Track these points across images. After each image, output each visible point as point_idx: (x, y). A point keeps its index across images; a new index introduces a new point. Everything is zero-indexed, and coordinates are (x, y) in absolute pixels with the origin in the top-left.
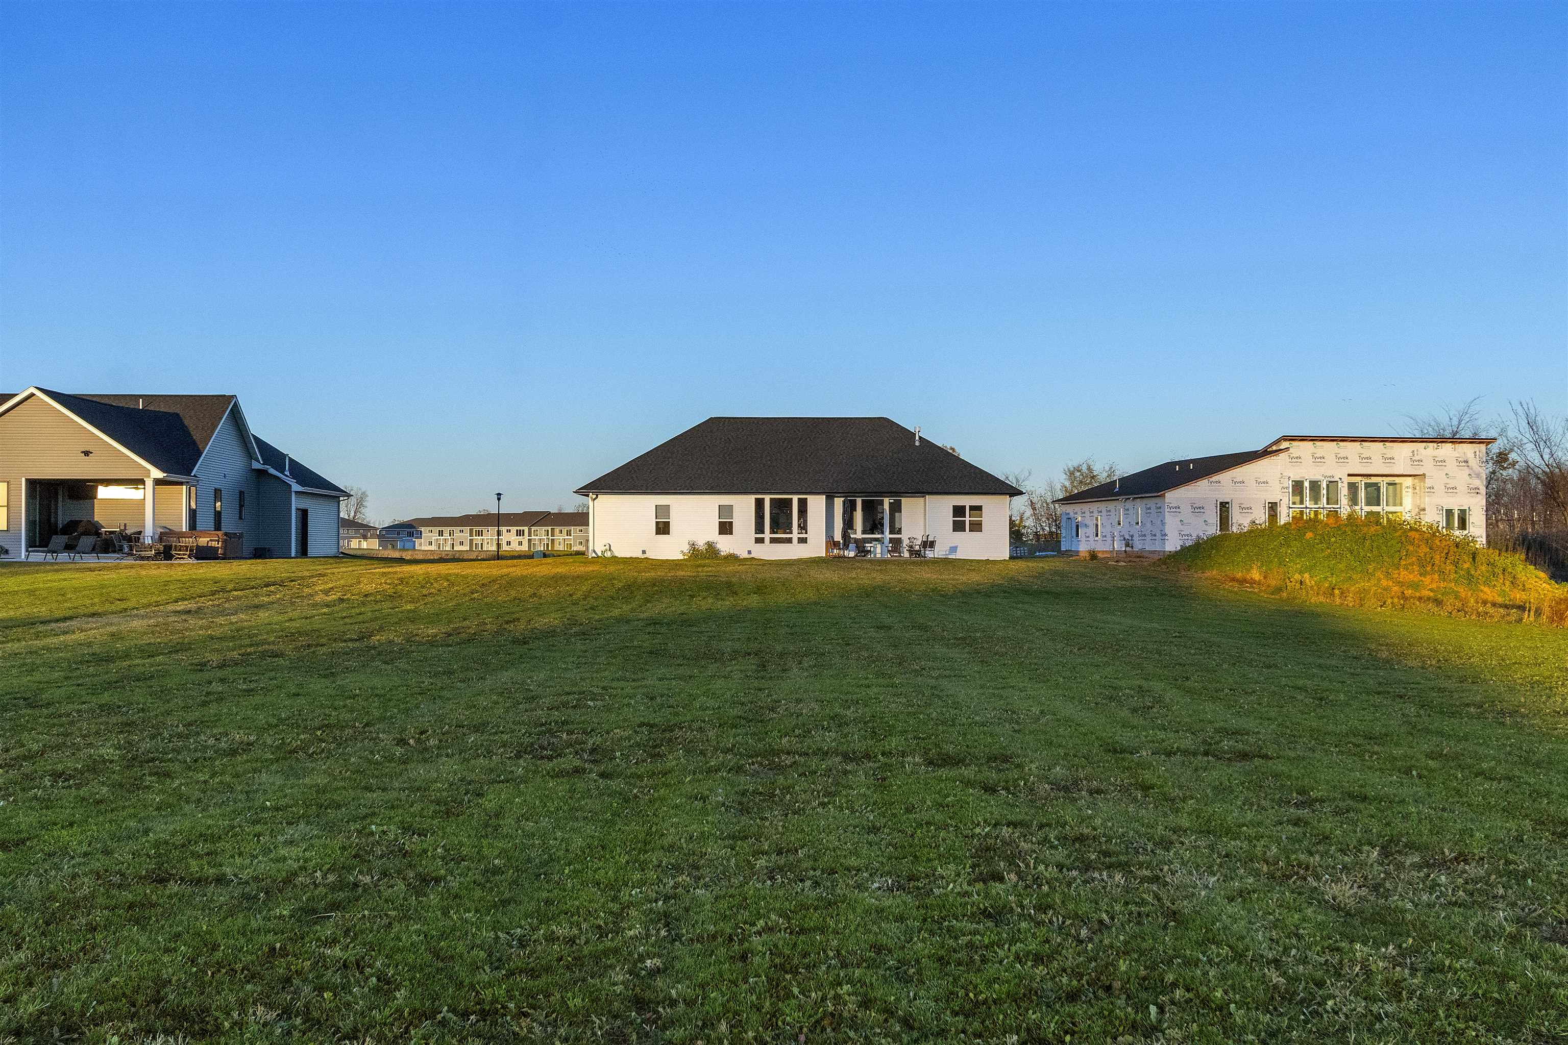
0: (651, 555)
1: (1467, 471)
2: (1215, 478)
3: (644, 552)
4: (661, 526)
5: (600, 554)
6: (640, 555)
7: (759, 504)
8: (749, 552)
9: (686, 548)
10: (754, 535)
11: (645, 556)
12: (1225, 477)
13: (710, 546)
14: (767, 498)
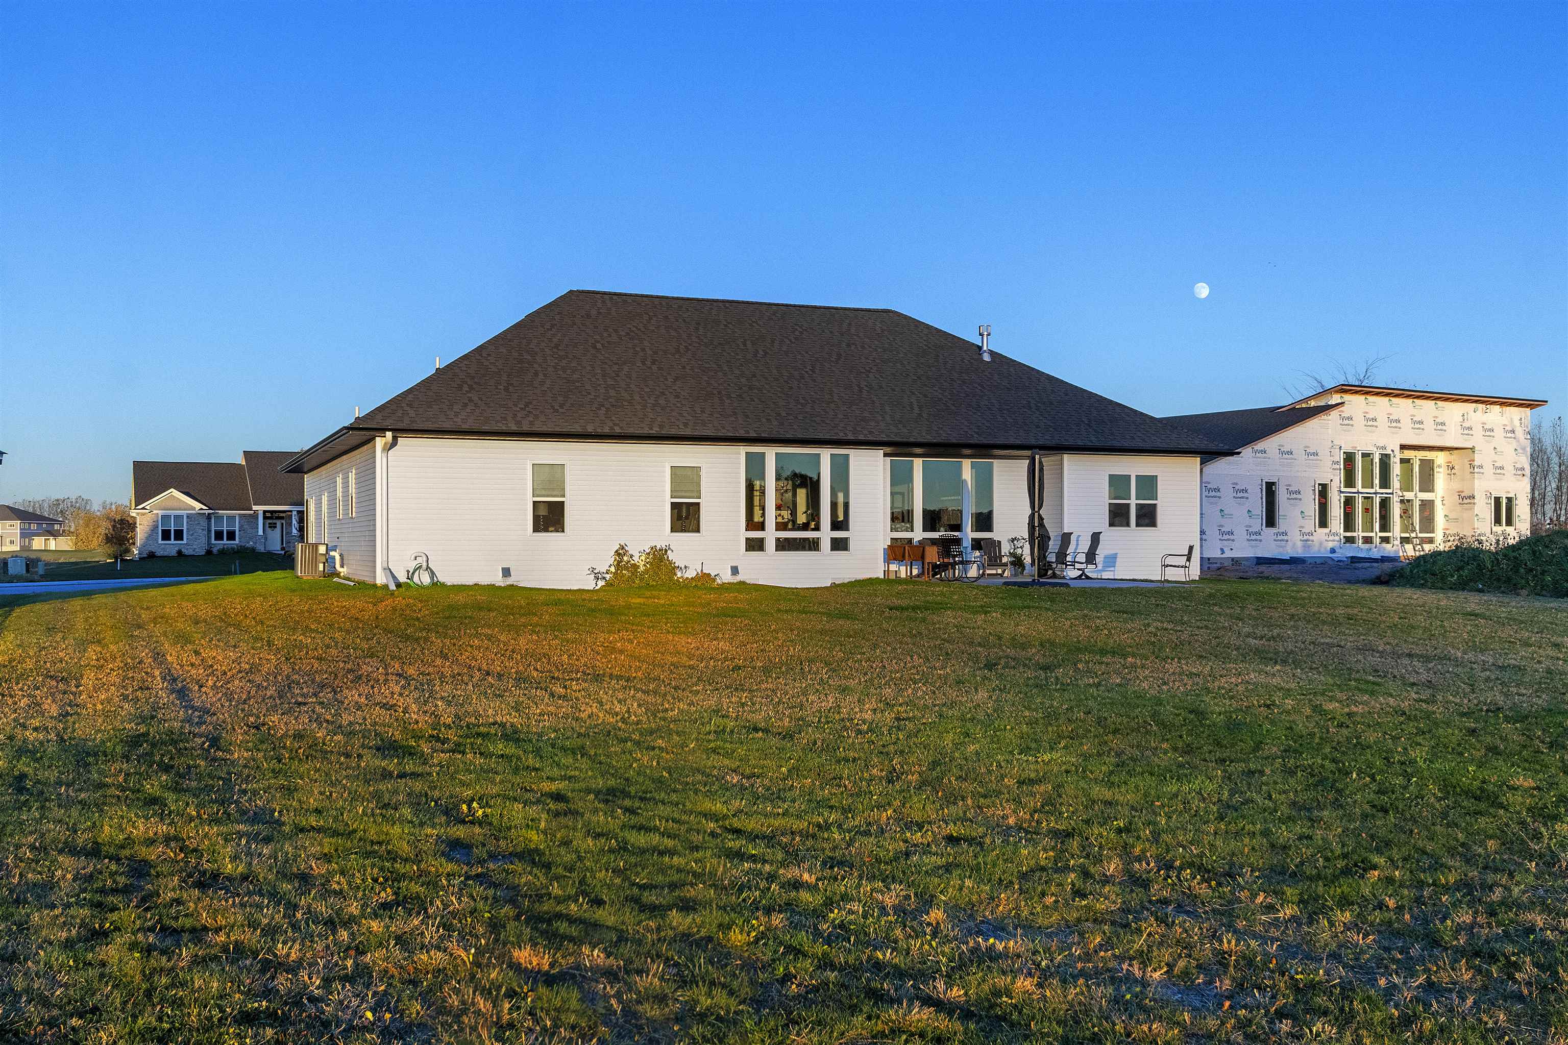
0: (524, 578)
1: (1514, 444)
2: (1261, 445)
3: (506, 572)
4: (543, 512)
5: (402, 579)
6: (498, 580)
7: (755, 466)
8: (735, 571)
9: (606, 563)
10: (744, 534)
11: (509, 581)
12: (1271, 444)
13: (659, 557)
14: (771, 454)
